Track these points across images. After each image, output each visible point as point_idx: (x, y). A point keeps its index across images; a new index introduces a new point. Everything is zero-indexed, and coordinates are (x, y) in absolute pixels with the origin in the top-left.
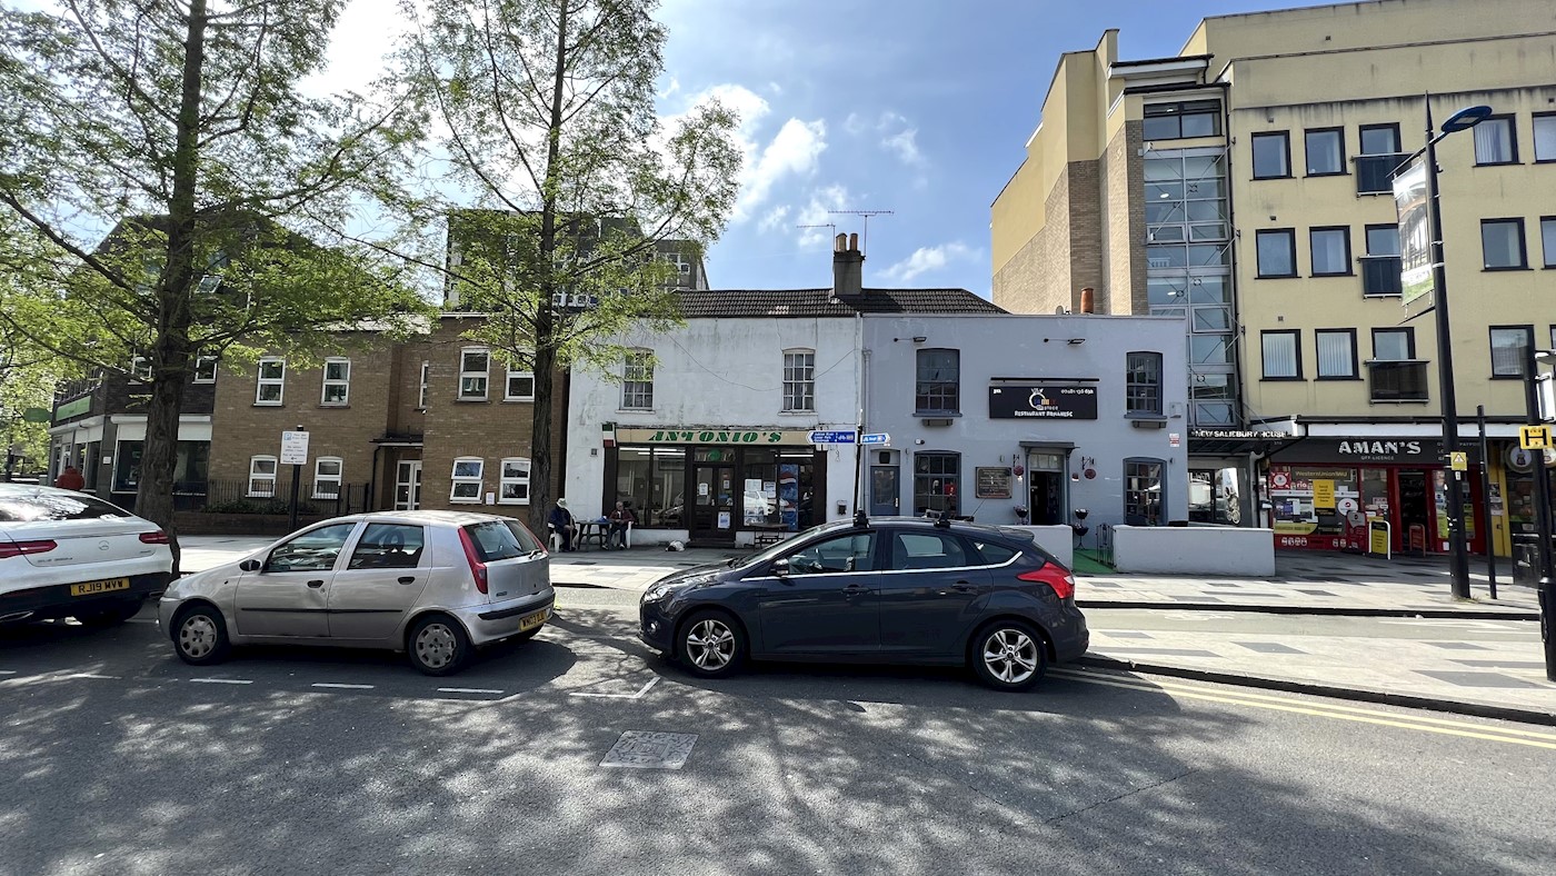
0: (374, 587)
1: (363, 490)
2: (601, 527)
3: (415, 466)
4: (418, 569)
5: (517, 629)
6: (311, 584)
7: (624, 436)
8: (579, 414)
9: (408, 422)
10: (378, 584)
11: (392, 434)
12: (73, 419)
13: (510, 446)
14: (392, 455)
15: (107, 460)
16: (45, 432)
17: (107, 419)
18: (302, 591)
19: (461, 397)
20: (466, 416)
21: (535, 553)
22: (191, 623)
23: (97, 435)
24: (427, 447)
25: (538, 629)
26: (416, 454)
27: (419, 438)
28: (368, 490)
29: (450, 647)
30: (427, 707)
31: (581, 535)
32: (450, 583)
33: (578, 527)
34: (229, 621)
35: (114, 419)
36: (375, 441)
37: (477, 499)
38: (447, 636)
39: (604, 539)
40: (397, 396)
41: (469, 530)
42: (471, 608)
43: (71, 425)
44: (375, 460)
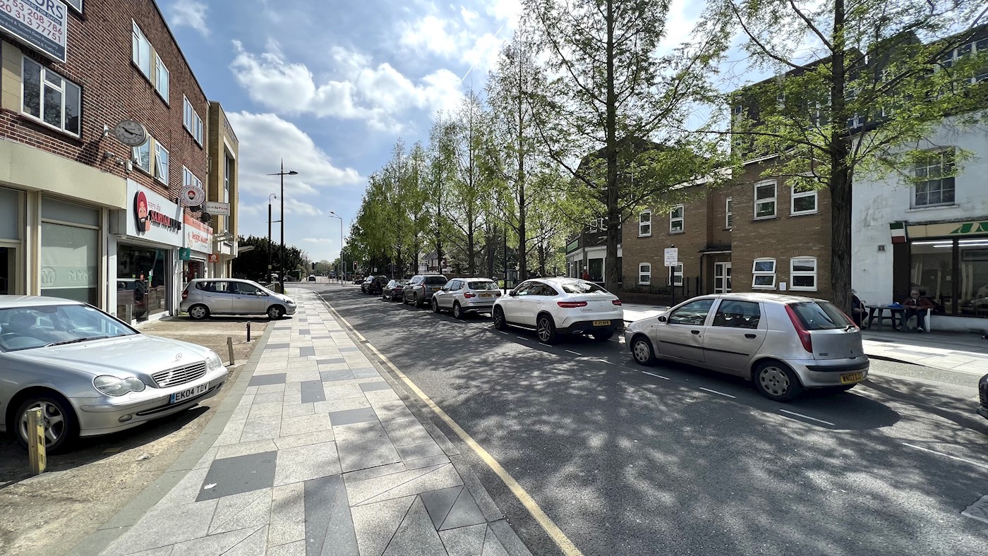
0: (730, 338)
1: (695, 280)
2: (893, 312)
3: (727, 265)
4: (758, 330)
5: (838, 382)
6: (693, 332)
7: (914, 232)
8: (863, 217)
9: (720, 238)
10: (731, 336)
11: (710, 246)
12: (573, 251)
13: (797, 248)
14: (711, 259)
15: (585, 268)
16: (564, 256)
17: (584, 249)
18: (688, 335)
19: (756, 218)
20: (761, 231)
21: (849, 328)
22: (638, 345)
23: (581, 257)
24: (735, 253)
25: (852, 386)
26: (727, 258)
27: (729, 248)
28: (699, 280)
29: (785, 384)
30: (773, 419)
31: (872, 317)
32: (783, 341)
33: (868, 310)
34: (654, 346)
35: (586, 249)
36: (700, 252)
37: (773, 287)
38: (782, 377)
39: (897, 322)
40: (712, 220)
41: (792, 306)
42: (800, 360)
43: (572, 253)
44: (701, 263)
